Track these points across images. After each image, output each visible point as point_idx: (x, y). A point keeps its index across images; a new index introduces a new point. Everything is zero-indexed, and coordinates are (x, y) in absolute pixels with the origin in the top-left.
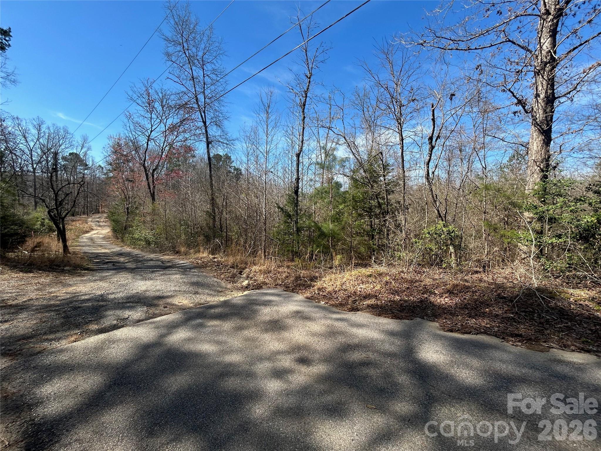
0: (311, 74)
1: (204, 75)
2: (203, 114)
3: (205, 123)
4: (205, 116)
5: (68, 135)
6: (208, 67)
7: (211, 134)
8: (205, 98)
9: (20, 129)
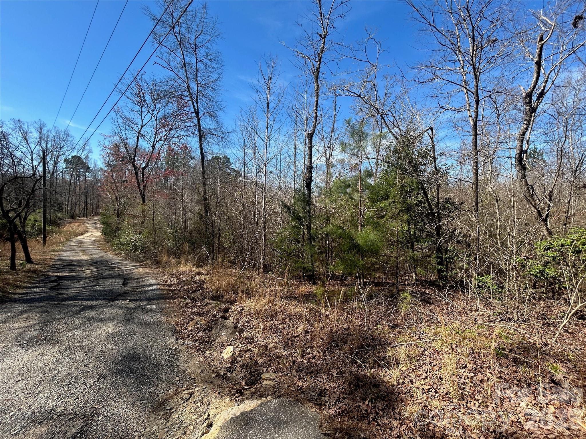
0: (326, 33)
1: (197, 60)
2: (195, 105)
3: (197, 114)
4: (198, 106)
5: (69, 137)
6: (202, 52)
7: (204, 126)
8: (198, 86)
9: (22, 131)
